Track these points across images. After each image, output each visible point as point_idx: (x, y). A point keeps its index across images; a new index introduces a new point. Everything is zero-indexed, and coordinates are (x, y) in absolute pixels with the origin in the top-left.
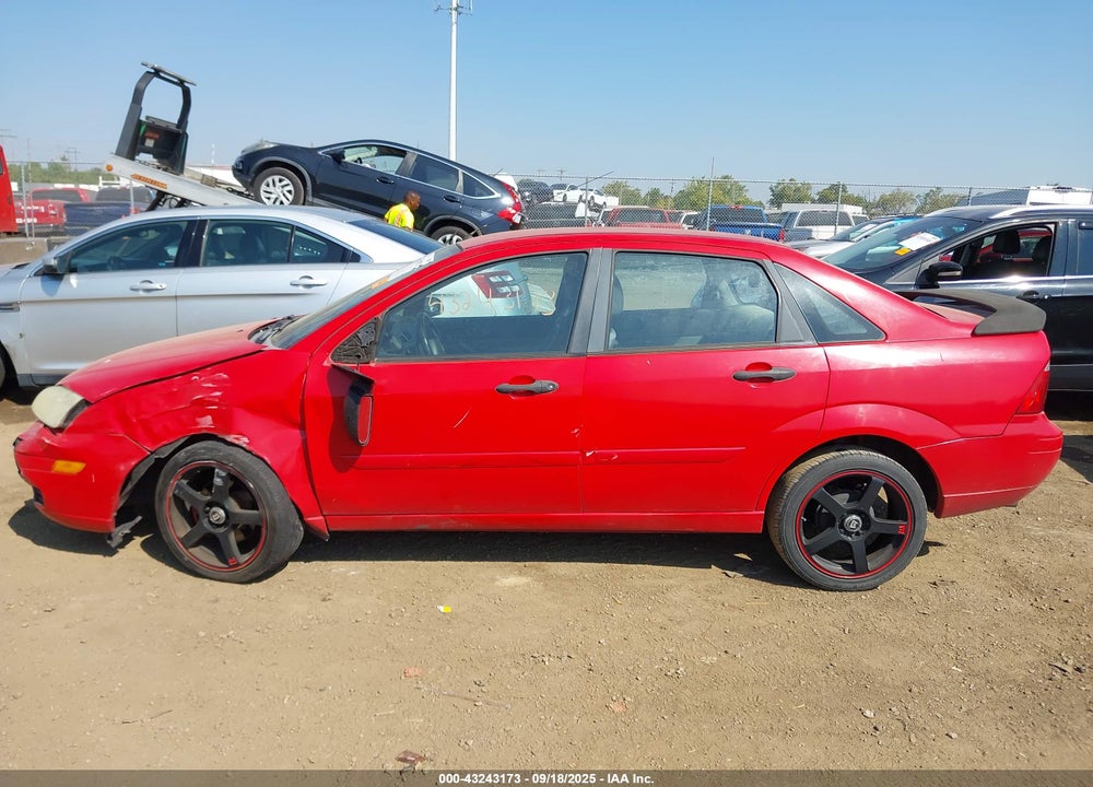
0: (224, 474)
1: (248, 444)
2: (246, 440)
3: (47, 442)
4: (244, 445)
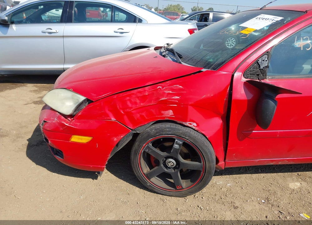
0: (181, 143)
1: (196, 126)
2: (195, 124)
3: (66, 124)
4: (194, 128)
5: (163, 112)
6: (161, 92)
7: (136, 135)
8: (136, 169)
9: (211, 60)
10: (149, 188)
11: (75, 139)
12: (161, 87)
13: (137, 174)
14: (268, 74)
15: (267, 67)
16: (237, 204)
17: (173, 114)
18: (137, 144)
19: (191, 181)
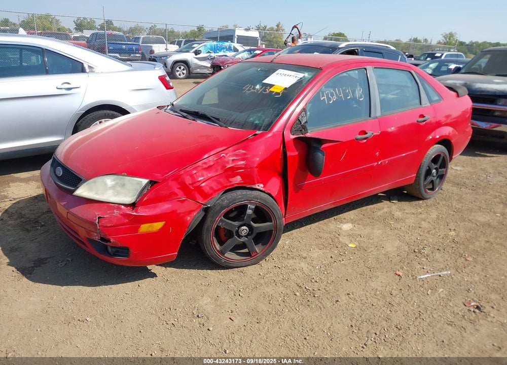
0: (253, 207)
1: (263, 187)
2: (262, 185)
3: (133, 214)
4: (262, 189)
5: (231, 179)
6: (226, 160)
7: (206, 210)
8: (209, 248)
9: (257, 122)
10: (224, 265)
11: (145, 228)
12: (224, 155)
13: (210, 253)
14: (308, 128)
15: (306, 122)
16: (305, 255)
17: (241, 179)
18: (209, 220)
19: (262, 245)
